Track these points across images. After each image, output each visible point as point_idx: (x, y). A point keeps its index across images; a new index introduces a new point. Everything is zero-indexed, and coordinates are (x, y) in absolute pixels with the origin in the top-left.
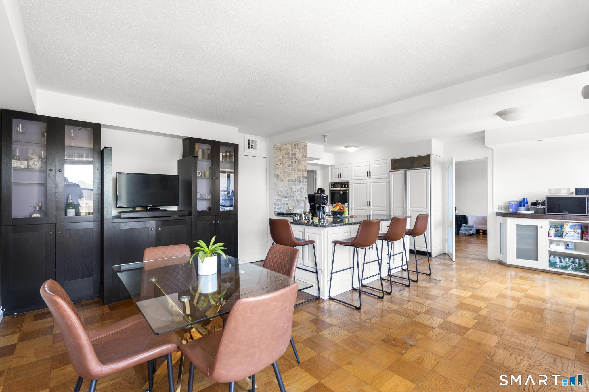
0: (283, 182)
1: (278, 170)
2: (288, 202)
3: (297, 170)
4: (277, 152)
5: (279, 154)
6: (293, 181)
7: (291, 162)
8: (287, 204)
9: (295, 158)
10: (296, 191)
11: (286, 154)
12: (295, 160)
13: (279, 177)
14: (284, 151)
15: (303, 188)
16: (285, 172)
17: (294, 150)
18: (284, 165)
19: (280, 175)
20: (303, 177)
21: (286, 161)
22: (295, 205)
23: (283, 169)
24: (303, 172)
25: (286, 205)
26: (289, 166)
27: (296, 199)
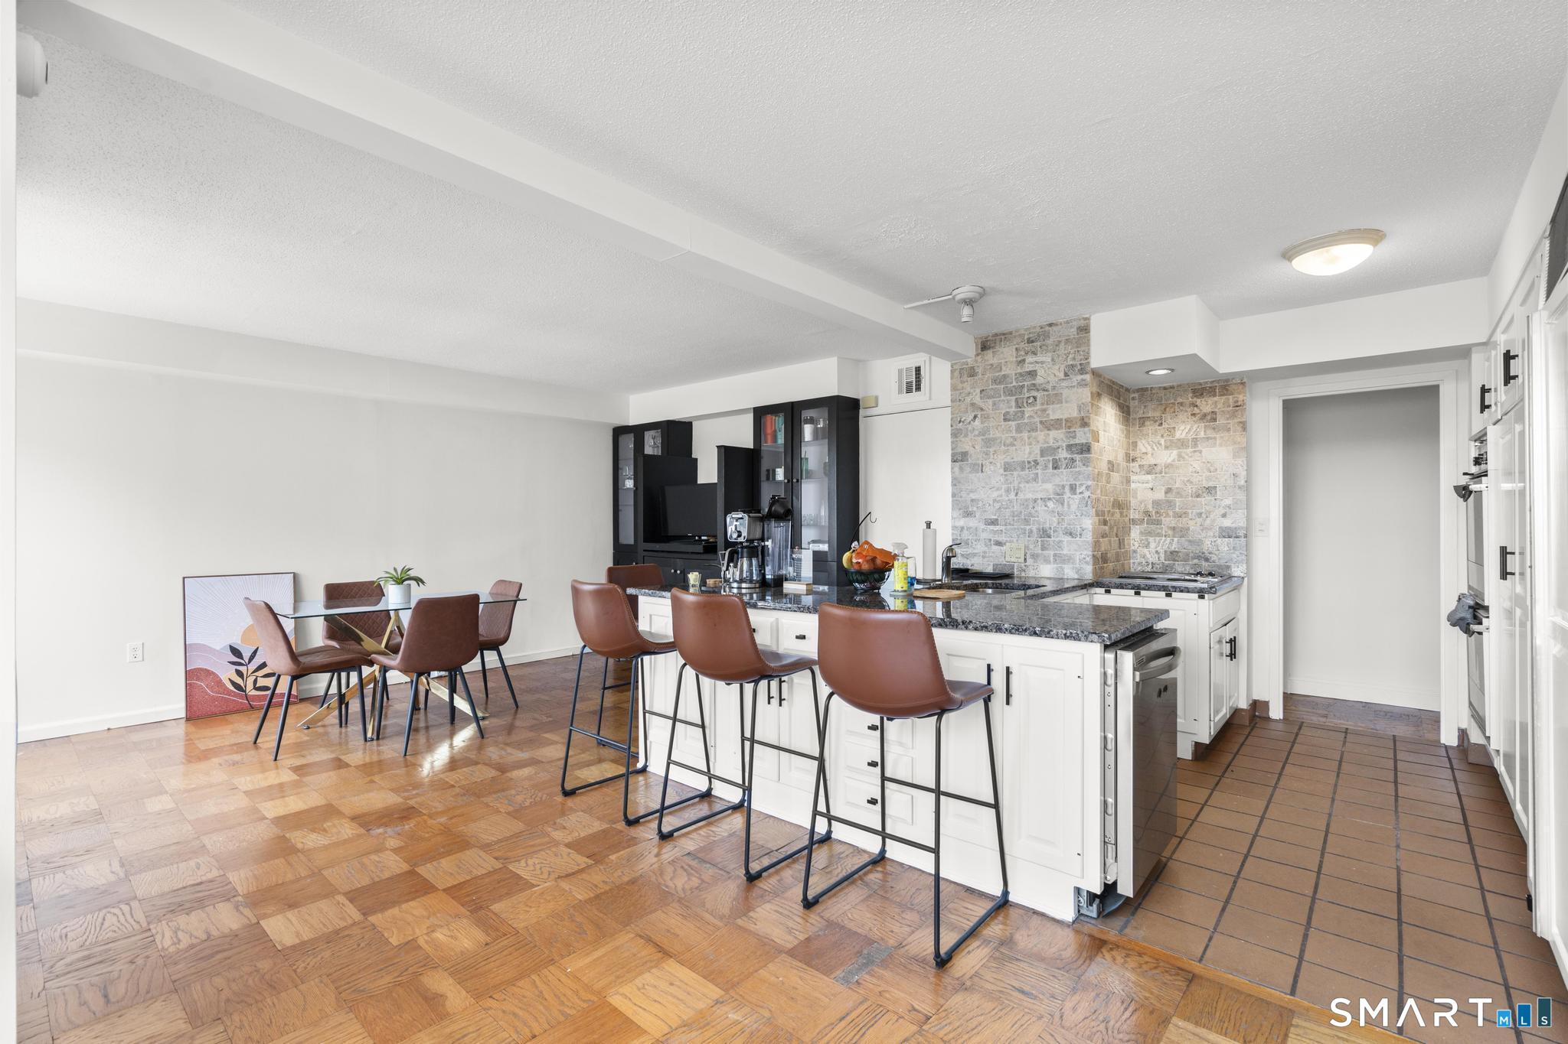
0: (984, 474)
1: (963, 439)
2: (1002, 538)
3: (1039, 425)
4: (960, 386)
5: (969, 389)
6: (1022, 466)
7: (1013, 404)
8: (999, 544)
9: (1034, 385)
10: (1039, 501)
11: (995, 381)
12: (1034, 393)
13: (967, 460)
14: (988, 375)
15: (1073, 488)
16: (989, 442)
17: (1030, 359)
18: (986, 417)
19: (971, 451)
20: (1070, 447)
21: (994, 404)
22: (1031, 547)
23: (982, 433)
24: (1069, 427)
25: (995, 548)
26: (1005, 420)
27: (1039, 529)
